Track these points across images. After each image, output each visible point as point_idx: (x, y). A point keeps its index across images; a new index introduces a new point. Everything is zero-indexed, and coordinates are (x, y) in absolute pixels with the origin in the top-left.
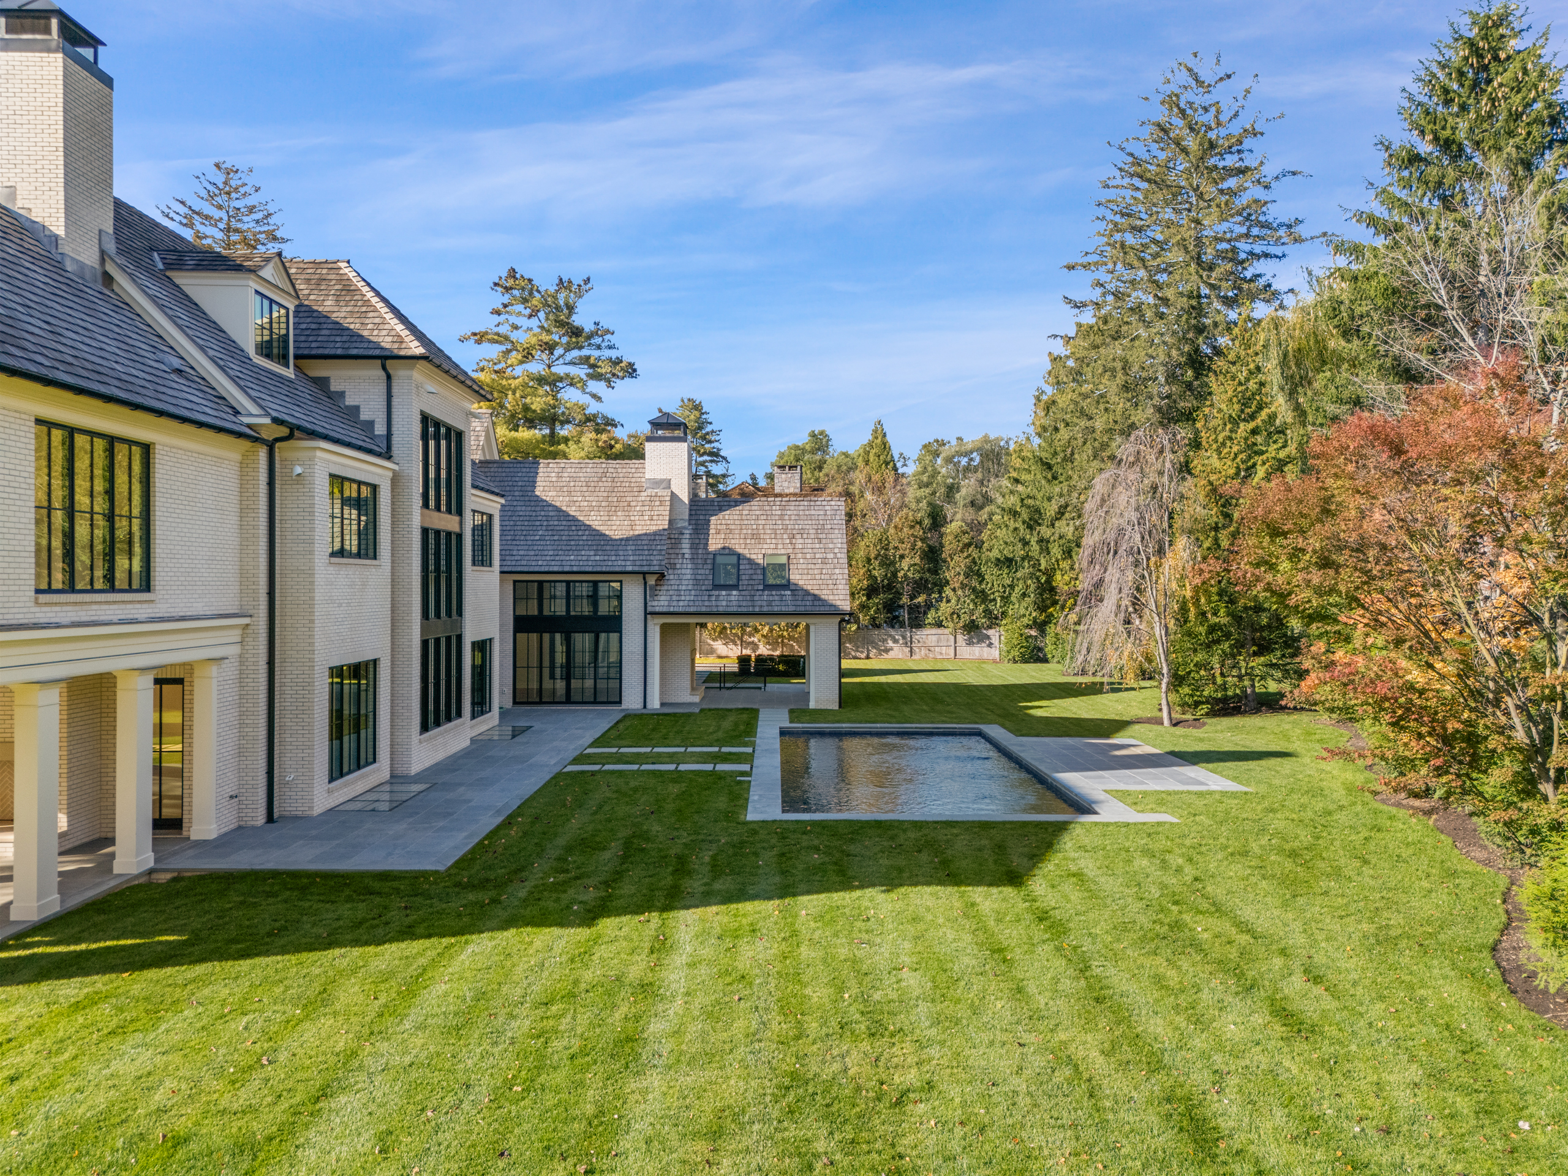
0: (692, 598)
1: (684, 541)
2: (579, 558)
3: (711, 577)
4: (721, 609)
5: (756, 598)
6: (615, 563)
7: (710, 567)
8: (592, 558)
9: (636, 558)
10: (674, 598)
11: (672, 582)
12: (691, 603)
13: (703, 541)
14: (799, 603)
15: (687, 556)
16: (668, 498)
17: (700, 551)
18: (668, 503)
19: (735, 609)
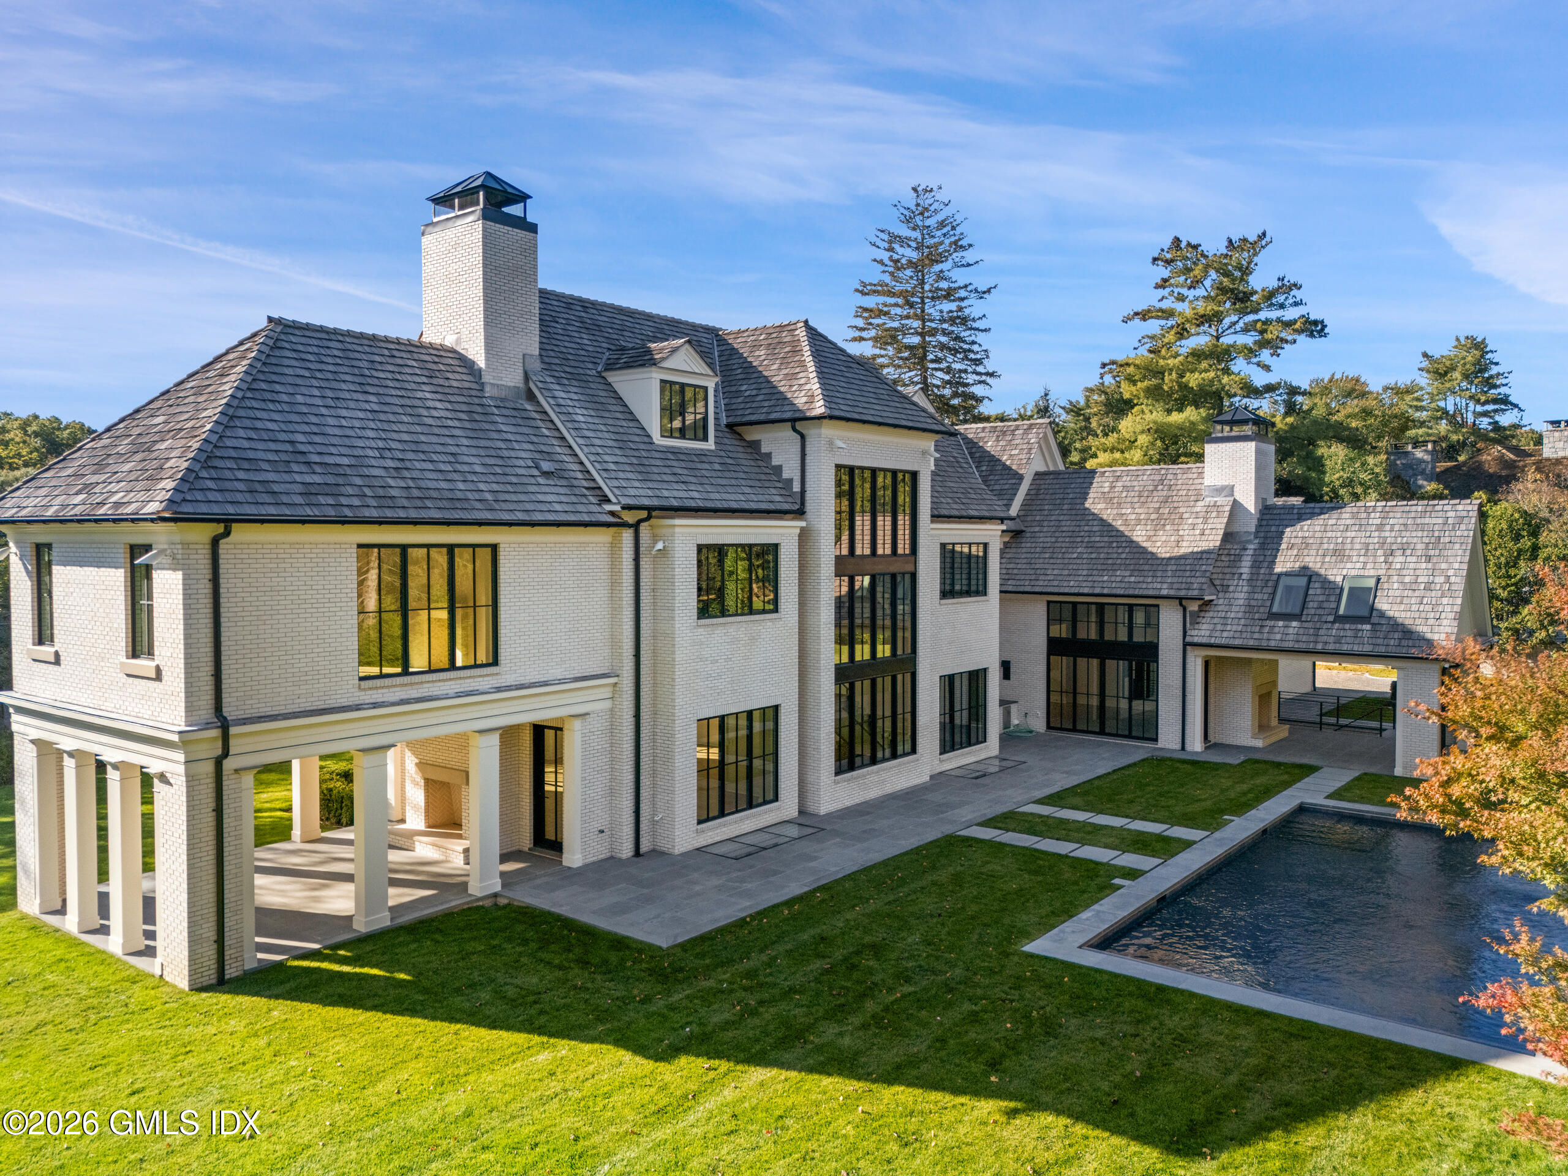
0: (1240, 628)
1: (1245, 558)
2: (1113, 579)
3: (1268, 604)
4: (1273, 644)
5: (1321, 632)
6: (1150, 586)
7: (1270, 590)
8: (1126, 580)
9: (1175, 580)
10: (1219, 627)
11: (1220, 608)
12: (1237, 635)
13: (1269, 559)
14: (1380, 641)
15: (1244, 577)
16: (1228, 508)
17: (1262, 571)
18: (1227, 514)
19: (1290, 645)
